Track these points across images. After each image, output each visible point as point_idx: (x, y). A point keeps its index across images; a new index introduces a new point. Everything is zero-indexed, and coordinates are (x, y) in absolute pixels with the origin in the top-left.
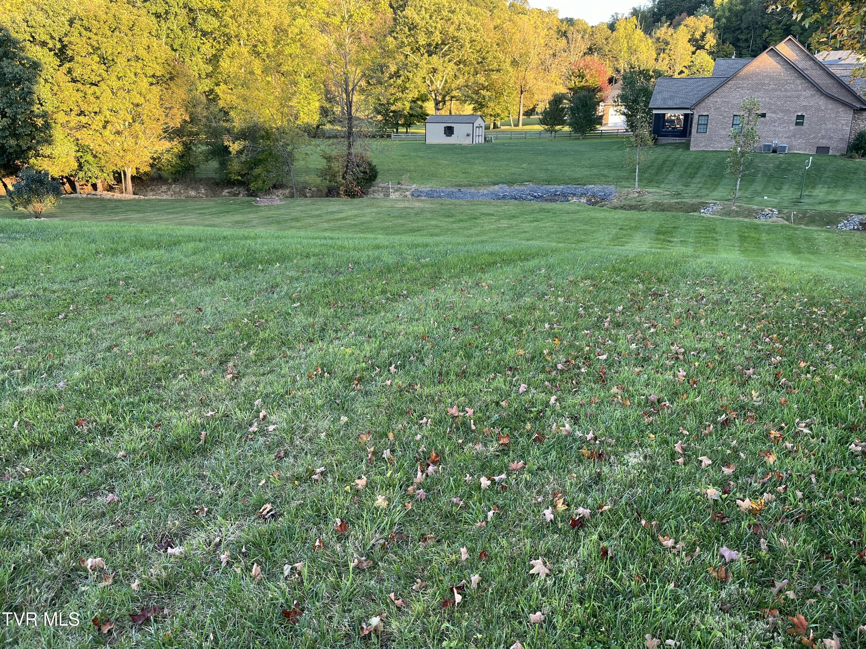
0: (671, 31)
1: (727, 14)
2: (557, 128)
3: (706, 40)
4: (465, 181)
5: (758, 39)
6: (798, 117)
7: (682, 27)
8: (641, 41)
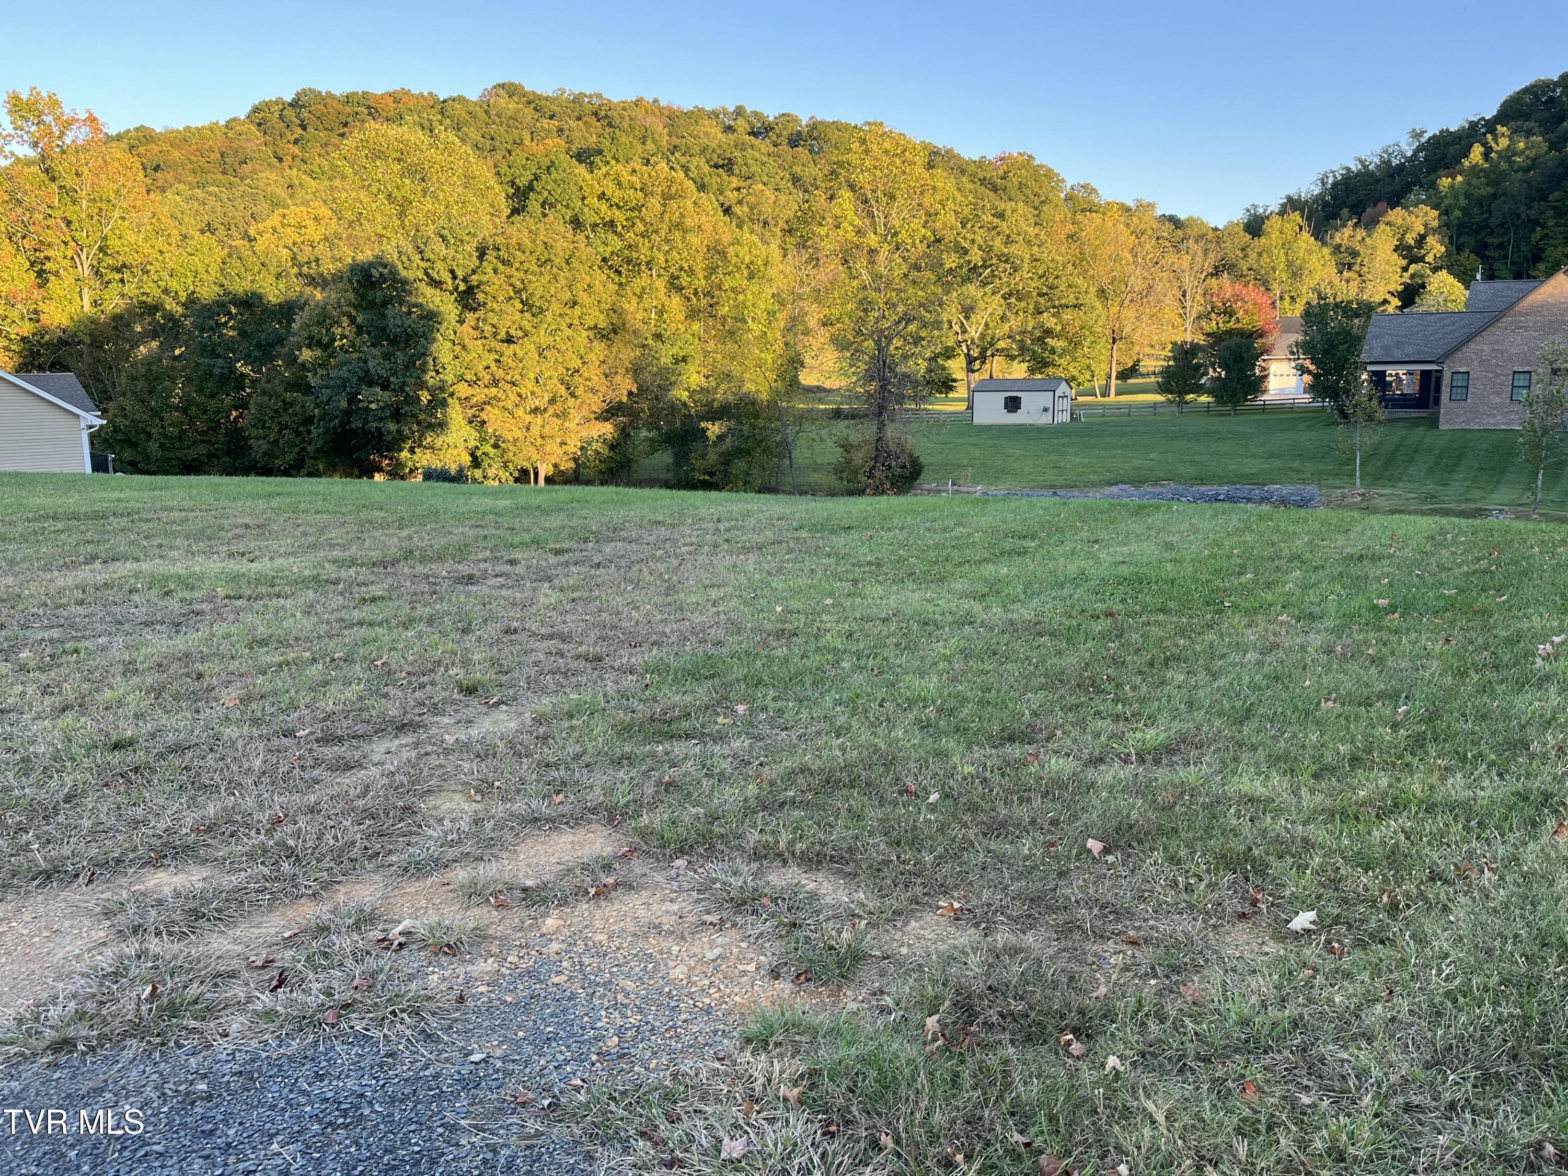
0: (1361, 233)
1: (1463, 202)
2: (1189, 397)
3: (1427, 246)
4: (1060, 481)
5: (1522, 244)
7: (1382, 226)
8: (1310, 252)
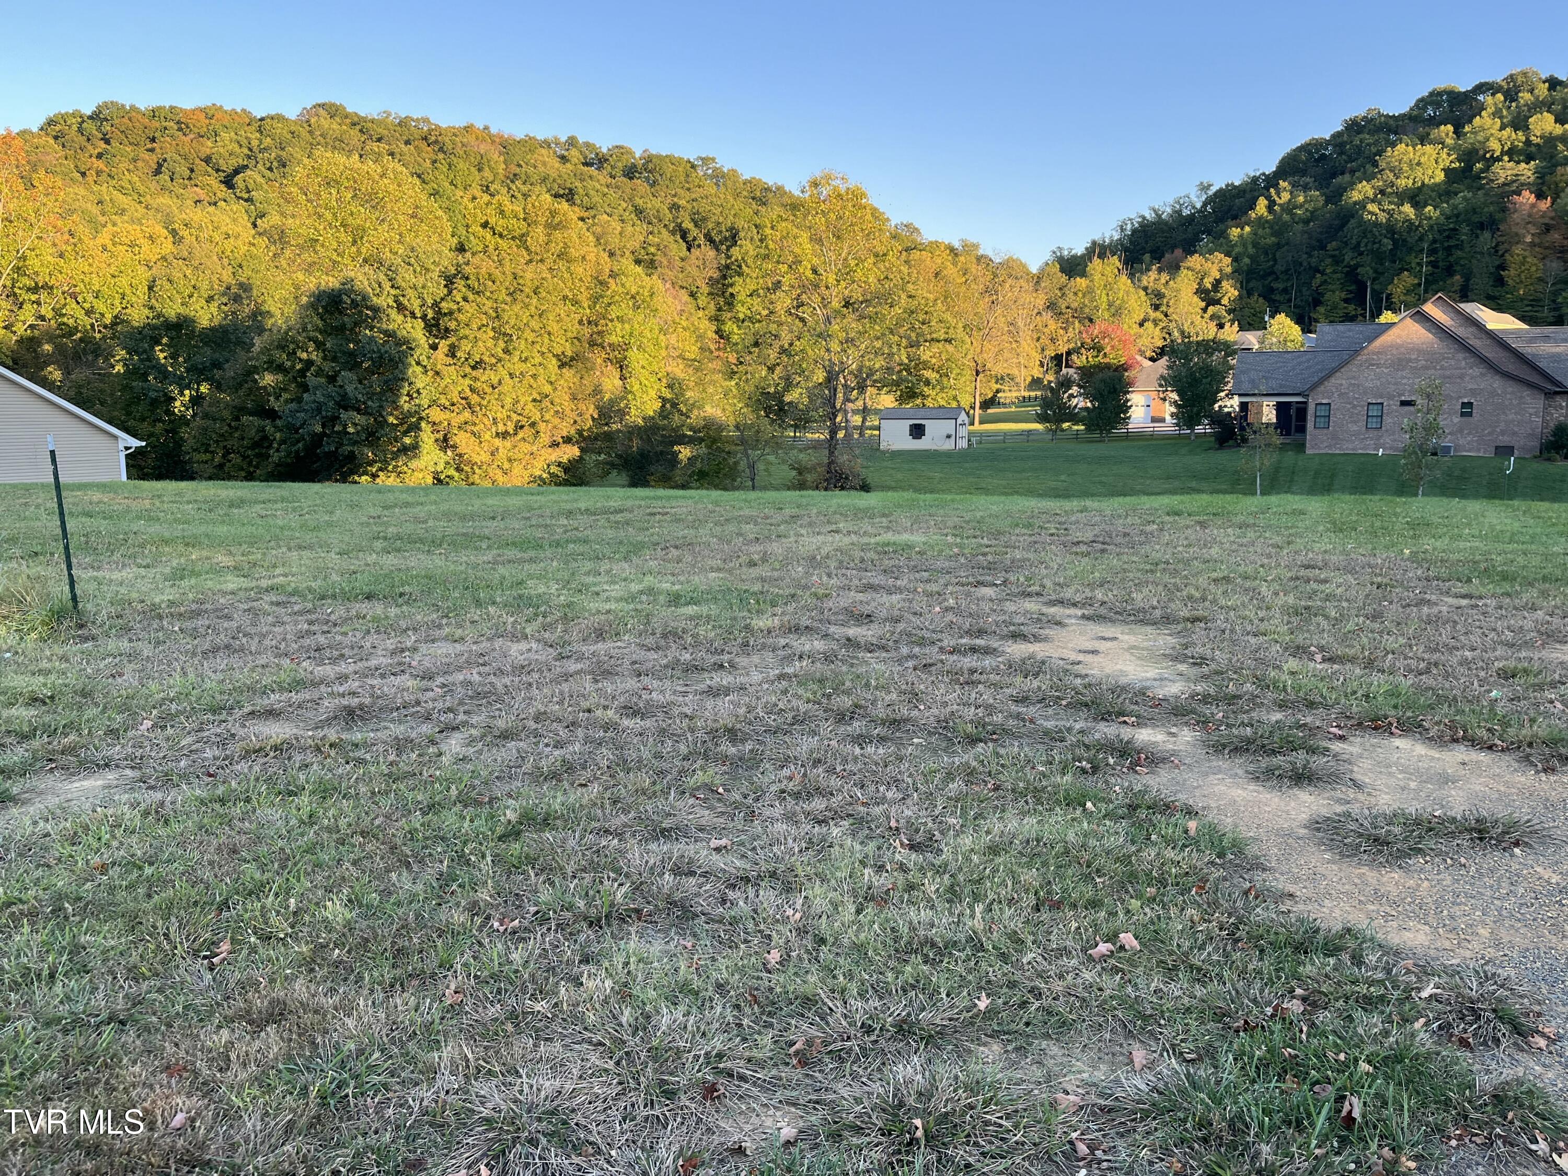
0: (1164, 277)
1: (1251, 250)
2: (1065, 425)
3: (1223, 291)
5: (1304, 289)
6: (1464, 405)
7: (1183, 271)
8: (1128, 293)
